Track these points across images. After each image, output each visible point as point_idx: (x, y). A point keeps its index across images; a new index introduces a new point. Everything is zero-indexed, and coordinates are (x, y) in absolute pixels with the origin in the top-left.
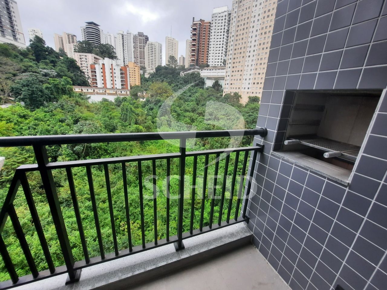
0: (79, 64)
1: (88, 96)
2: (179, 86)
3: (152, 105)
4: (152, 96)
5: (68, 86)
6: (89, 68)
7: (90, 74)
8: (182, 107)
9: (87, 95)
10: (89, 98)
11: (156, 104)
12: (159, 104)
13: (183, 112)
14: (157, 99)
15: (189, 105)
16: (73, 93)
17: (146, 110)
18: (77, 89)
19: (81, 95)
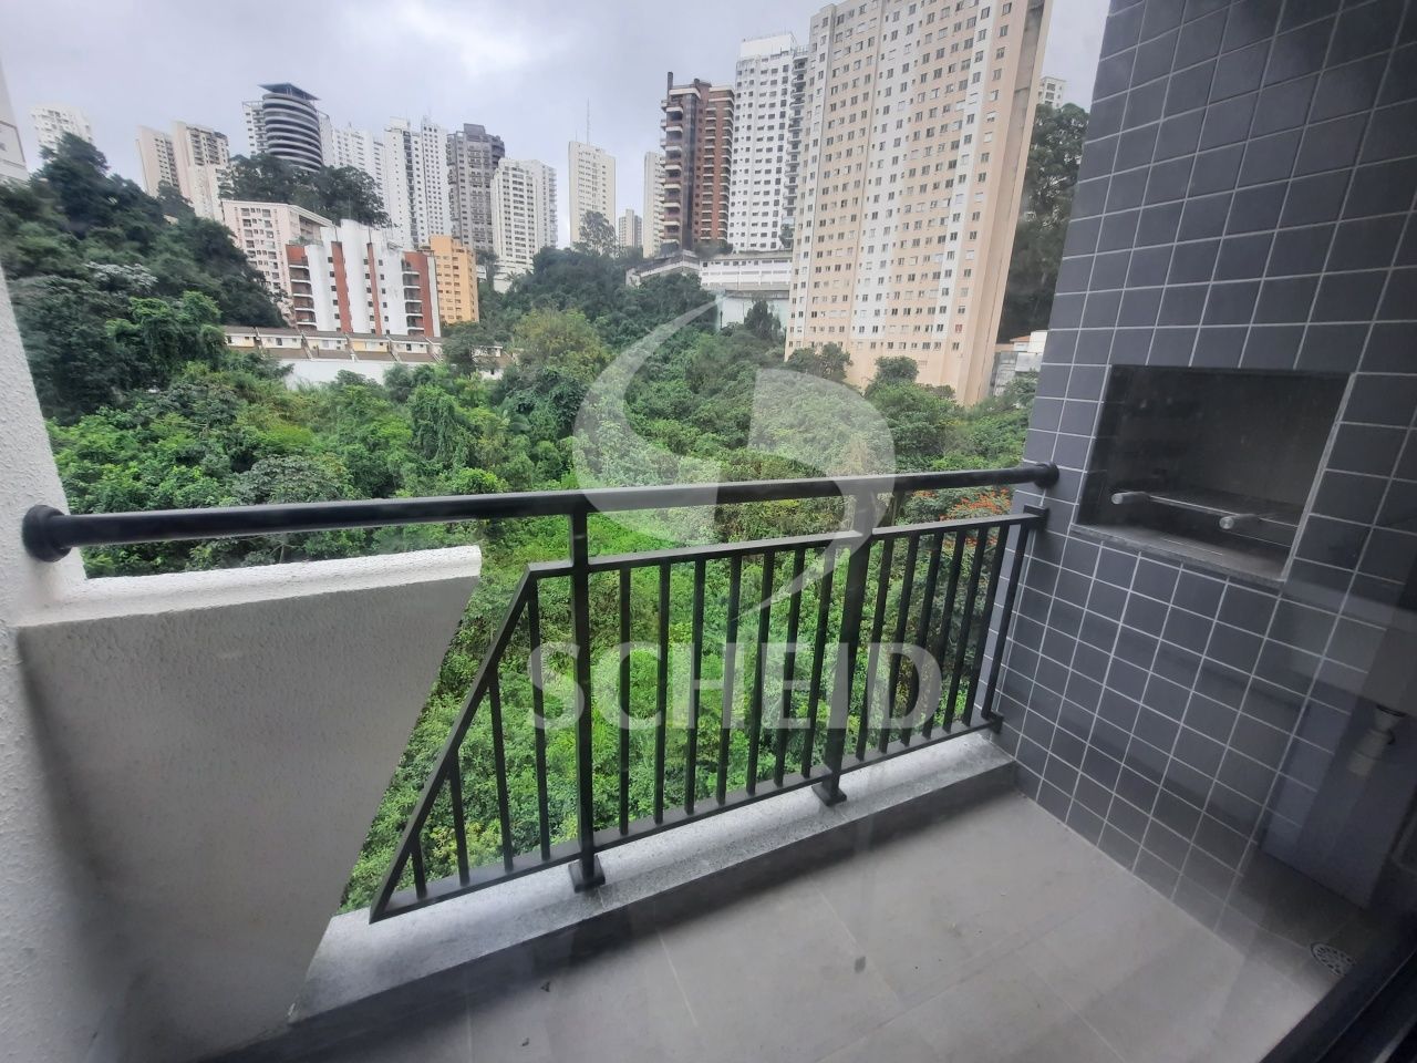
0: (240, 243)
1: (284, 363)
2: (625, 322)
3: (527, 395)
4: (526, 361)
5: (206, 327)
6: (283, 258)
7: (286, 282)
8: (639, 401)
9: (280, 358)
10: (288, 370)
11: (542, 391)
12: (555, 388)
13: (641, 416)
14: (544, 372)
15: (662, 393)
16: (228, 352)
17: (506, 412)
18: (240, 339)
19: (255, 359)
